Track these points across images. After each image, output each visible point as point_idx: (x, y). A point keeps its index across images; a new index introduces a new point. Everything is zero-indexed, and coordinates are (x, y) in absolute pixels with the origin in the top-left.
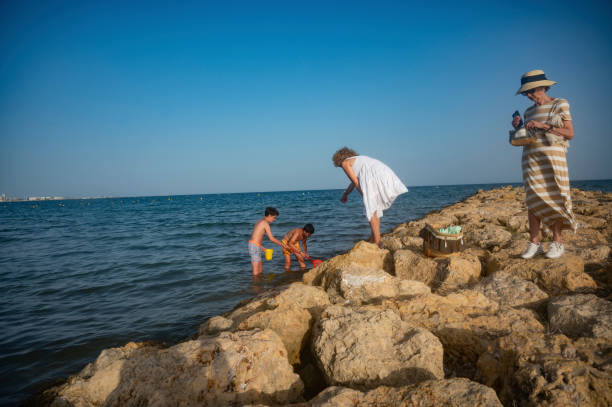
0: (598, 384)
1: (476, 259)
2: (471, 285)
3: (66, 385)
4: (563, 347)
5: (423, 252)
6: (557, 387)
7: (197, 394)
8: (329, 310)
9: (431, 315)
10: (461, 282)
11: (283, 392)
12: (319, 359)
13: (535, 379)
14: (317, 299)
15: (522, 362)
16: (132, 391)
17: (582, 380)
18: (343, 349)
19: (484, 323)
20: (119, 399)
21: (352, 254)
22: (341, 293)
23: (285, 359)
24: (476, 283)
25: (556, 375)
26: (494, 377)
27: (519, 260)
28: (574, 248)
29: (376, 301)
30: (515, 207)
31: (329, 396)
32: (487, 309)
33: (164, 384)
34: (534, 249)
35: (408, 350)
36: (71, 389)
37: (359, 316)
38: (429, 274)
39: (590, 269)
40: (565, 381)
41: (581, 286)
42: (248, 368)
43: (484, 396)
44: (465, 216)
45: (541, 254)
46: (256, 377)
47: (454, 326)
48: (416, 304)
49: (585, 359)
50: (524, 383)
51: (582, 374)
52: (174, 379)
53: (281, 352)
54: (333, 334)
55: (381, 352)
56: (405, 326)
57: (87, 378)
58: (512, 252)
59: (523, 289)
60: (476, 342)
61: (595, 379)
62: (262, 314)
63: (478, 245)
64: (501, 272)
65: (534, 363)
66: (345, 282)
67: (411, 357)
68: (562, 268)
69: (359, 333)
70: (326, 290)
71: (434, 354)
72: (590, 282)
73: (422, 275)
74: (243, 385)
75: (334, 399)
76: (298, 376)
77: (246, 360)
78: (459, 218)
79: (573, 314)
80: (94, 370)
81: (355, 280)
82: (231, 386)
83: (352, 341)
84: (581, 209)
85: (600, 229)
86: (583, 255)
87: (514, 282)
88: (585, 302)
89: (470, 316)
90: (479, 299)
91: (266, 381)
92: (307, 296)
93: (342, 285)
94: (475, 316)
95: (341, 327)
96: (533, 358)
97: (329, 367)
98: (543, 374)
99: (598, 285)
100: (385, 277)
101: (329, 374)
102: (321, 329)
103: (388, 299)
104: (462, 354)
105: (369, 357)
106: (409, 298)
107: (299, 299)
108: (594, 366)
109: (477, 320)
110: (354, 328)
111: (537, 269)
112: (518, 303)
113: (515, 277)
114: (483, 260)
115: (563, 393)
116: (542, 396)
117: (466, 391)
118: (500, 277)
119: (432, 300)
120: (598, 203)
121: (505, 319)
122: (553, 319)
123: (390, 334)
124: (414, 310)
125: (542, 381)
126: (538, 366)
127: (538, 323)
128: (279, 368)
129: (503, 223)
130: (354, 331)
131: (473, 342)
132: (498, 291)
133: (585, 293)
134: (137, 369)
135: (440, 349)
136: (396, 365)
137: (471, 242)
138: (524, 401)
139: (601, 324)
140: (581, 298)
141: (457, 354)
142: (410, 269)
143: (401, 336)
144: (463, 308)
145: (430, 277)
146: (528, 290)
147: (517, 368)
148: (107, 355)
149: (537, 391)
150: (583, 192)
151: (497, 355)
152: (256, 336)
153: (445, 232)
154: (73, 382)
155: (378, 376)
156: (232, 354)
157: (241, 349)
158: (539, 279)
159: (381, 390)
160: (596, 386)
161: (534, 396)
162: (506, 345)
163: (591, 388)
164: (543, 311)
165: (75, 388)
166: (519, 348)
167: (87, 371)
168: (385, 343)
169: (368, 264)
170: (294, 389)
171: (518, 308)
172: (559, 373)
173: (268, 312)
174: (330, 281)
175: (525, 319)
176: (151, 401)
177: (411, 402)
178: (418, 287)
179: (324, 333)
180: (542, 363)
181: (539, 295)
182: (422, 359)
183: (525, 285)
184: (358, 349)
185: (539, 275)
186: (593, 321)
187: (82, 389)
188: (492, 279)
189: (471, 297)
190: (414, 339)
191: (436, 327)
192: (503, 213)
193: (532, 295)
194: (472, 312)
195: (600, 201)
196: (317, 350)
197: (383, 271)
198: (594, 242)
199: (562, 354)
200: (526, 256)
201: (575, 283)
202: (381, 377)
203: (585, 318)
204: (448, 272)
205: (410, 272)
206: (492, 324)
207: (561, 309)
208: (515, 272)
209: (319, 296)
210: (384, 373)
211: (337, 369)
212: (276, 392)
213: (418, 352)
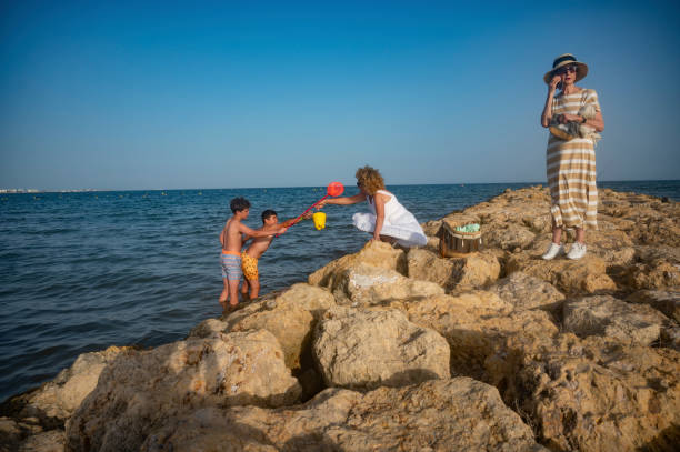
0: (600, 381)
1: (495, 260)
2: (487, 286)
3: (37, 393)
4: (570, 345)
5: (439, 252)
6: (560, 385)
7: (182, 397)
8: (332, 311)
9: (441, 316)
10: (477, 283)
11: (278, 395)
12: (318, 361)
13: (539, 377)
14: (321, 301)
15: (527, 360)
16: (109, 394)
17: (585, 376)
18: (345, 350)
19: (497, 325)
20: (95, 403)
21: (362, 253)
22: (348, 294)
23: (281, 362)
24: (493, 285)
25: (560, 372)
26: (500, 377)
27: (539, 261)
28: (598, 250)
29: (385, 303)
30: (543, 207)
31: (326, 397)
32: (501, 310)
33: (145, 386)
34: (555, 249)
35: (413, 350)
36: (42, 397)
37: (363, 317)
38: (445, 275)
39: (612, 271)
40: (569, 378)
41: (601, 288)
42: (240, 370)
43: (485, 395)
44: (489, 216)
45: (562, 255)
46: (247, 380)
47: (464, 327)
48: (427, 305)
49: (590, 357)
50: (528, 381)
51: (585, 371)
52: (157, 381)
53: (277, 353)
54: (334, 335)
55: (385, 352)
56: (412, 326)
57: (61, 384)
58: (533, 253)
59: (540, 290)
60: (487, 344)
61: (597, 376)
62: (259, 314)
63: (499, 246)
64: (519, 273)
65: (540, 361)
66: (353, 282)
67: (416, 358)
68: (583, 269)
69: (362, 334)
70: (332, 292)
71: (440, 355)
72: (610, 284)
73: (436, 276)
74: (234, 388)
75: (330, 400)
76: (295, 380)
77: (238, 362)
78: (482, 217)
79: (587, 315)
80: (70, 375)
81: (364, 280)
82: (221, 389)
83: (353, 342)
84: (611, 210)
85: (627, 231)
86: (607, 257)
87: (531, 283)
88: (601, 303)
89: (482, 317)
90: (494, 300)
91: (259, 384)
92: (311, 298)
93: (350, 286)
94: (488, 317)
95: (343, 327)
96: (539, 356)
97: (329, 369)
98: (547, 372)
99: (618, 286)
100: (397, 278)
101: (329, 377)
102: (322, 330)
103: (398, 300)
104: (472, 356)
105: (371, 358)
106: (420, 299)
107: (301, 301)
108: (600, 363)
109: (489, 321)
110: (357, 328)
111: (557, 271)
112: (533, 305)
113: (533, 278)
114: (502, 261)
115: (566, 390)
116: (545, 394)
117: (467, 390)
118: (517, 278)
119: (444, 301)
120: (629, 204)
121: (518, 321)
122: (568, 320)
123: (396, 335)
124: (424, 311)
125: (545, 379)
126: (544, 364)
127: (552, 324)
128: (275, 370)
129: (528, 224)
130: (358, 332)
131: (483, 344)
132: (514, 293)
133: (602, 295)
134: (115, 371)
135: (447, 350)
136: (400, 366)
137: (492, 243)
138: (527, 400)
139: (613, 324)
140: (598, 299)
141: (466, 356)
142: (424, 270)
143: (406, 336)
144: (476, 309)
145: (445, 278)
146: (545, 291)
147: (522, 366)
148: (85, 359)
149: (540, 389)
150: (615, 193)
151: (504, 355)
152: (250, 336)
153: (463, 230)
154: (46, 388)
155: (380, 378)
156: (221, 355)
157: (233, 349)
158: (558, 281)
159: (381, 391)
160: (598, 382)
161: (537, 395)
162: (514, 344)
163: (594, 384)
164: (558, 313)
165: (47, 395)
166: (526, 346)
167: (61, 377)
168: (389, 344)
169: (379, 265)
170: (290, 393)
171: (532, 309)
172: (563, 370)
173: (266, 312)
174: (337, 283)
175: (539, 321)
176: (130, 404)
177: (411, 402)
178: (431, 288)
179: (325, 334)
180: (546, 361)
181: (556, 296)
182: (427, 360)
183: (542, 286)
184: (359, 350)
185: (559, 276)
186: (607, 322)
187: (55, 395)
188: (509, 281)
189: (485, 298)
190: (419, 339)
191: (446, 328)
192: (529, 214)
193: (549, 296)
194: (484, 314)
195: (631, 202)
196: (317, 352)
197: (394, 272)
198: (619, 243)
199: (568, 352)
200: (547, 257)
201: (594, 284)
202: (383, 379)
203: (599, 319)
204: (463, 272)
205: (424, 274)
206: (504, 325)
207: (577, 310)
208: (535, 273)
209: (324, 298)
210: (386, 374)
211: (337, 371)
212: (271, 396)
213: (424, 353)
